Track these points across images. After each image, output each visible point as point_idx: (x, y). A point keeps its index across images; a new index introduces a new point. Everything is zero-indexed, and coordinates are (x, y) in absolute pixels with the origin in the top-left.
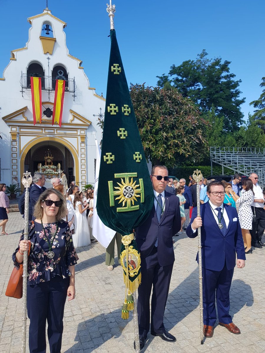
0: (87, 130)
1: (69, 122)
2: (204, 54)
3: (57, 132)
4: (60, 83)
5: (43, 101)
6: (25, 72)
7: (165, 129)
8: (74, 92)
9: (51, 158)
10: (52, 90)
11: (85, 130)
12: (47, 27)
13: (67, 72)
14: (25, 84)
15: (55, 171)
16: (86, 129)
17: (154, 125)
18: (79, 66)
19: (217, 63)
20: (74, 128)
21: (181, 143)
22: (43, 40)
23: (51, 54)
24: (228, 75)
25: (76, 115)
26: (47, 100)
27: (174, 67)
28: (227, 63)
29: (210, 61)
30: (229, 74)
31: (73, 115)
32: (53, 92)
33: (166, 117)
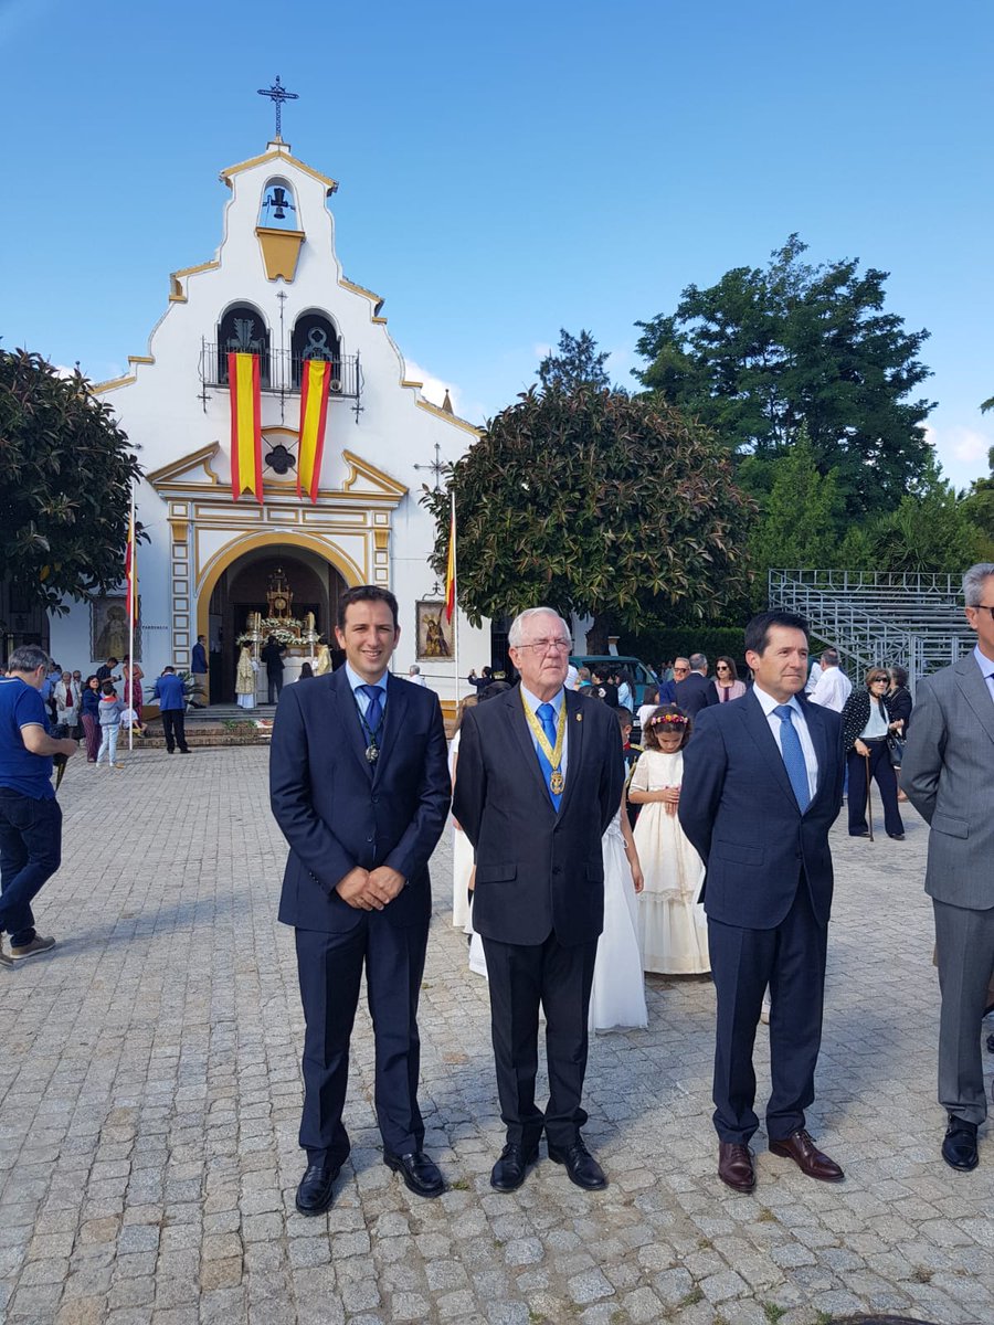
0: (395, 513)
1: (340, 487)
2: (793, 248)
3: (304, 519)
4: (316, 370)
5: (264, 423)
6: (212, 338)
7: (612, 518)
8: (358, 396)
9: (286, 595)
10: (291, 392)
11: (389, 512)
12: (278, 197)
13: (338, 334)
14: (212, 374)
15: (297, 636)
16: (392, 509)
17: (581, 507)
18: (373, 315)
19: (842, 275)
20: (354, 504)
21: (657, 560)
22: (267, 238)
23: (290, 281)
24: (876, 319)
25: (361, 467)
26: (278, 422)
27: (692, 293)
28: (875, 277)
29: (818, 272)
30: (880, 314)
31: (354, 467)
32: (293, 396)
33: (615, 486)
